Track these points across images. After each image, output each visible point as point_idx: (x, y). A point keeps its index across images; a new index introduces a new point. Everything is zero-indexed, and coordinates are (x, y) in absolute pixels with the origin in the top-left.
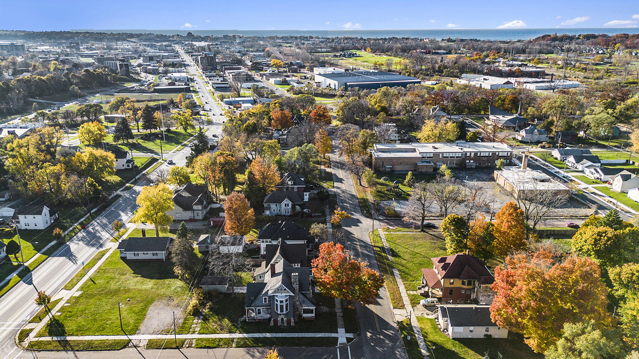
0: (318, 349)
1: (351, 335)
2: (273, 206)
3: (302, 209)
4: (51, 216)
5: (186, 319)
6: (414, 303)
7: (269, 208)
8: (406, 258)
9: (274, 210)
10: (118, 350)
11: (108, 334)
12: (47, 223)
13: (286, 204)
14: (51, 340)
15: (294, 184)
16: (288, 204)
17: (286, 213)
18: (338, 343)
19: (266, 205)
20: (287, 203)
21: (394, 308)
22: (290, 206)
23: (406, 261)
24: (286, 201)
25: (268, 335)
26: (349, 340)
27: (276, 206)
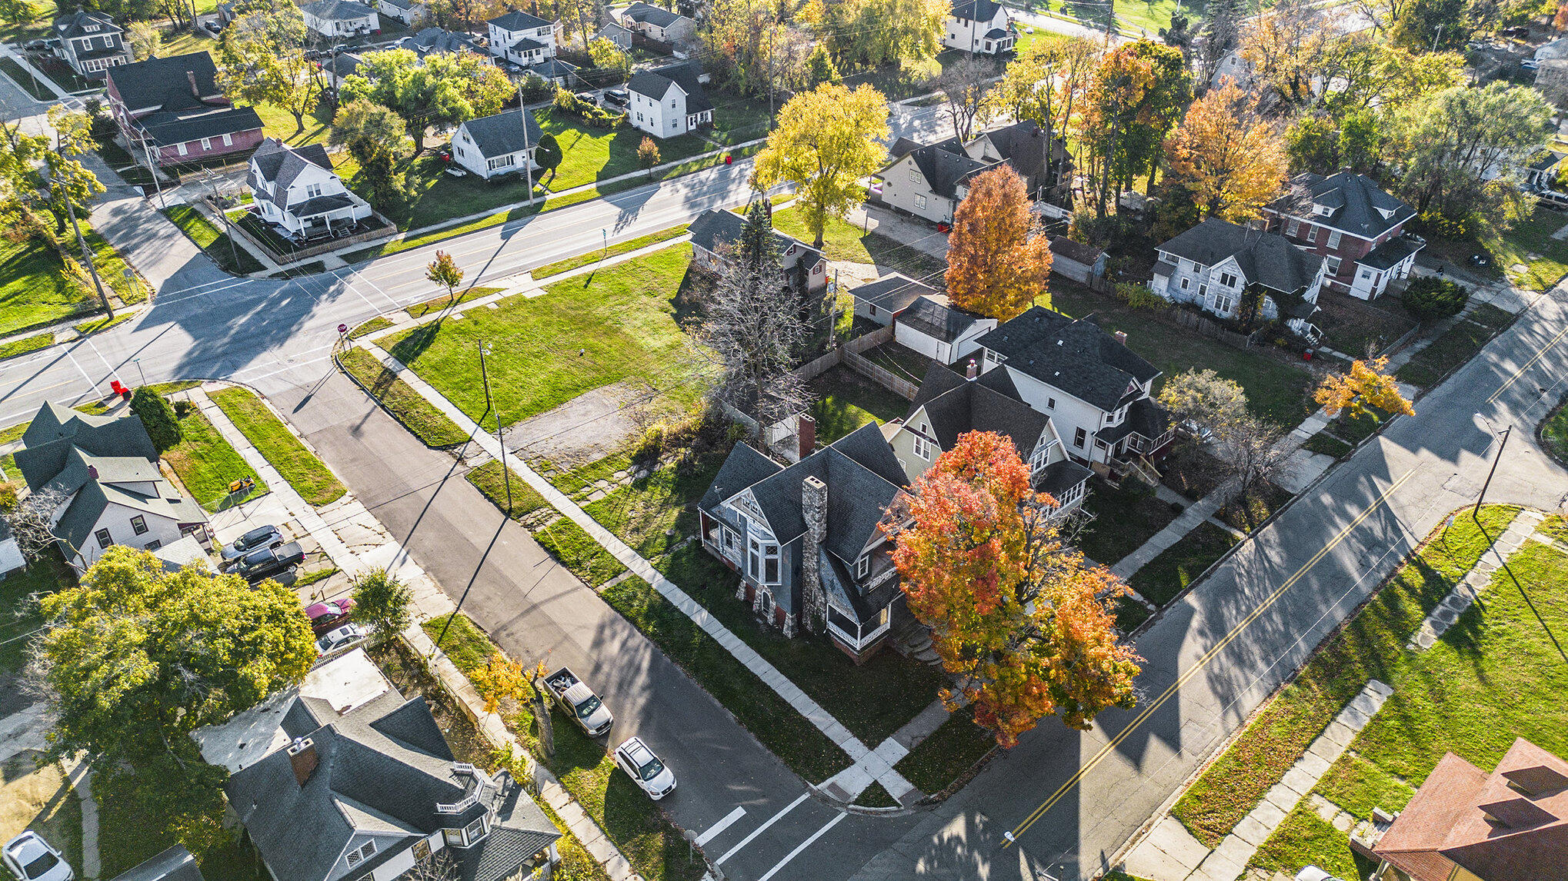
0: (758, 749)
1: (898, 786)
2: (1185, 267)
3: (1285, 315)
4: (689, 112)
5: (610, 460)
6: (1277, 855)
7: (1169, 271)
8: (1500, 674)
9: (1186, 282)
10: (429, 447)
11: (459, 404)
12: (675, 126)
13: (1225, 276)
14: (380, 360)
15: (1334, 221)
16: (1233, 279)
17: (1218, 306)
18: (829, 781)
19: (1163, 255)
20: (1231, 273)
21: (1171, 813)
22: (1238, 289)
23: (1476, 686)
24: (1229, 265)
25: (701, 617)
26: (875, 794)
27: (1197, 270)
